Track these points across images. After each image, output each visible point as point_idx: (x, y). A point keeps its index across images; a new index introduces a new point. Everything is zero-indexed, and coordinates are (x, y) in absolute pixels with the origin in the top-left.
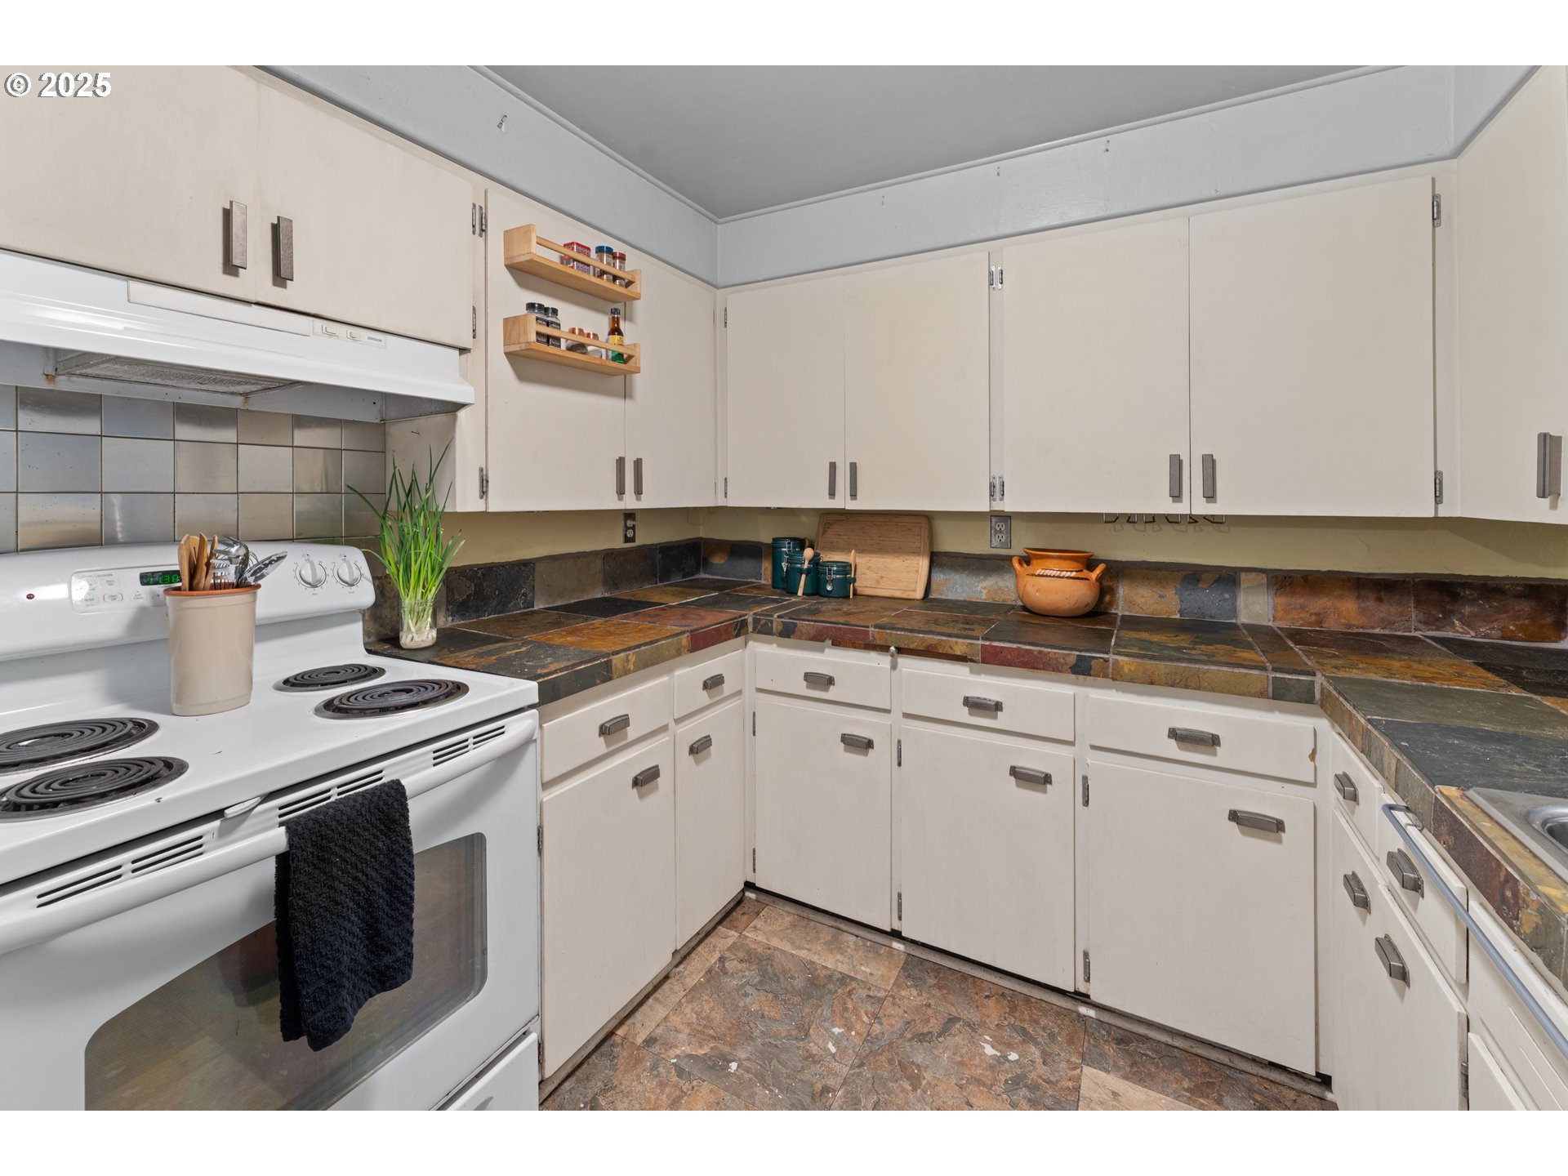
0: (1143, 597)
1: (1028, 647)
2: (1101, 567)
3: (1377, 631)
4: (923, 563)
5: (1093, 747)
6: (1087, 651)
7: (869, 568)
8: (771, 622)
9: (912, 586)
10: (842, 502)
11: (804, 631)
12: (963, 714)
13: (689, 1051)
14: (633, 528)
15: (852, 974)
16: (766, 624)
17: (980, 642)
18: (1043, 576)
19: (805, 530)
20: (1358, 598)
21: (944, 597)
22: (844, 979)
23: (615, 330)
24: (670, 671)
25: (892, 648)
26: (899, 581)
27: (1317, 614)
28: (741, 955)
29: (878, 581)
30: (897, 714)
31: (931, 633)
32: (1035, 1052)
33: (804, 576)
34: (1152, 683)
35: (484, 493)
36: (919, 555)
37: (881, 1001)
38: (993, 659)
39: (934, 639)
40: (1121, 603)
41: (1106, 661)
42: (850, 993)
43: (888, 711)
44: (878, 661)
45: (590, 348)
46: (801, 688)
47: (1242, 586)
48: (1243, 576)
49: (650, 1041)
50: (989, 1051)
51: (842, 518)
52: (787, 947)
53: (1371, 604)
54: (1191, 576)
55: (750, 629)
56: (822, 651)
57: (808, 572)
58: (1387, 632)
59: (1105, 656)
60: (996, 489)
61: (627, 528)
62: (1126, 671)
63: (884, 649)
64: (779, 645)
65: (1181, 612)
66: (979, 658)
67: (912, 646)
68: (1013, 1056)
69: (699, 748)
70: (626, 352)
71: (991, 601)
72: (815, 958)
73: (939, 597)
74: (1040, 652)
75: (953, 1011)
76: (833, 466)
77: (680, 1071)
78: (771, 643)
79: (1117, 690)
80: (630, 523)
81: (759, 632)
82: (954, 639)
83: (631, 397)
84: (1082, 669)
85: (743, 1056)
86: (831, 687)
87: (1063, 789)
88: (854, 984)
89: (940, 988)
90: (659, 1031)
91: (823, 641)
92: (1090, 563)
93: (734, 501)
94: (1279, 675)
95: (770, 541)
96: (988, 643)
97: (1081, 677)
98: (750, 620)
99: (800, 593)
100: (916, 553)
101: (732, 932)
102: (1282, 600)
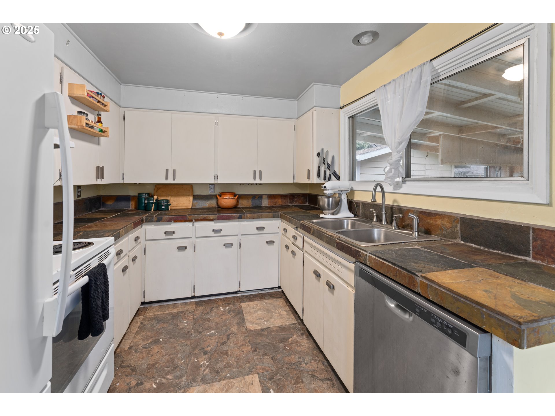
0: (244, 202)
1: (228, 215)
2: (237, 196)
3: (284, 205)
4: (191, 198)
5: (242, 235)
6: (241, 213)
7: (174, 201)
8: (153, 218)
9: (188, 205)
10: (170, 181)
11: (165, 219)
14: (80, 192)
15: (183, 310)
16: (151, 219)
17: (217, 215)
18: (225, 199)
19: (150, 190)
20: (281, 199)
21: (196, 207)
22: (181, 312)
23: (99, 121)
24: (128, 235)
25: (194, 220)
26: (184, 204)
27: (275, 203)
28: (147, 320)
29: (177, 205)
30: (194, 238)
31: (205, 214)
32: (231, 305)
33: (154, 205)
34: (253, 218)
36: (190, 196)
37: (194, 312)
38: (220, 219)
39: (205, 216)
40: (240, 204)
41: (245, 215)
42: (185, 314)
43: (191, 238)
44: (189, 224)
45: (95, 128)
47: (263, 198)
48: (263, 196)
49: (130, 348)
50: (222, 309)
51: (163, 186)
52: (161, 313)
53: (283, 200)
54: (254, 197)
55: (144, 221)
56: (170, 224)
57: (155, 203)
58: (285, 205)
59: (245, 214)
60: (216, 177)
61: (79, 192)
62: (249, 217)
63: (191, 221)
64: (155, 225)
65: (252, 205)
66: (217, 219)
67: (199, 219)
68: (227, 308)
69: (134, 259)
70: (104, 129)
71: (209, 207)
72: (171, 312)
73: (195, 207)
74: (231, 215)
75: (212, 307)
76: (167, 171)
78: (151, 225)
79: (246, 221)
80: (79, 190)
81: (148, 222)
82: (211, 215)
83: (100, 145)
84: (240, 218)
85: (162, 337)
86: (174, 234)
87: (236, 246)
88: (185, 312)
90: (131, 344)
91: (171, 221)
92: (235, 195)
93: (126, 181)
94: (274, 213)
96: (219, 215)
97: (239, 220)
98: (144, 218)
99: (152, 210)
100: (189, 195)
101: (141, 317)
102: (270, 200)
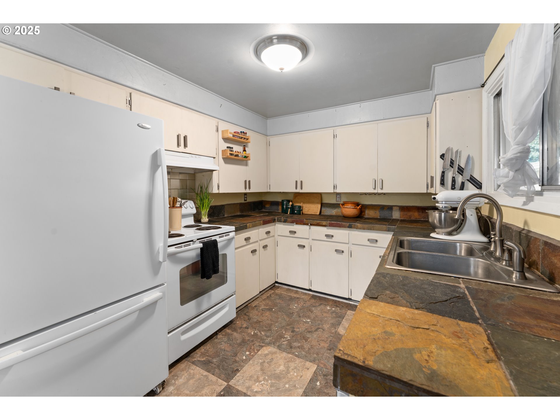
0: (371, 213)
1: (339, 223)
2: (361, 206)
3: (422, 219)
4: (319, 206)
5: (353, 244)
6: (351, 223)
7: (306, 207)
8: (281, 219)
9: (317, 211)
10: (299, 190)
11: (289, 221)
12: (325, 238)
13: (264, 307)
14: (246, 197)
16: (280, 220)
17: (329, 222)
18: (347, 208)
19: (290, 198)
20: (418, 212)
23: (245, 150)
24: (258, 229)
25: (309, 224)
26: (313, 210)
27: (410, 216)
28: (275, 294)
29: (308, 210)
30: (310, 239)
31: (318, 220)
33: (289, 209)
34: (364, 229)
35: (218, 189)
36: (318, 204)
38: (332, 226)
39: (319, 221)
40: (366, 214)
41: (356, 225)
43: (308, 239)
44: (306, 227)
45: (240, 155)
46: (288, 234)
47: (394, 209)
48: (393, 207)
49: (256, 306)
51: (299, 194)
52: (285, 293)
53: (421, 213)
54: (382, 208)
55: (276, 221)
56: (293, 225)
58: (424, 220)
60: (335, 187)
62: (359, 227)
63: (307, 224)
64: (283, 225)
65: (379, 216)
66: (328, 225)
67: (314, 223)
69: (265, 247)
70: (247, 155)
71: (336, 215)
72: (292, 295)
73: (323, 214)
74: (342, 223)
76: (297, 182)
77: (262, 310)
78: (281, 224)
79: (357, 231)
81: (278, 222)
82: (323, 222)
83: (248, 166)
84: (350, 227)
85: (275, 308)
86: (296, 234)
87: (346, 253)
88: (300, 299)
89: (319, 300)
90: (257, 305)
91: (294, 223)
92: (358, 205)
93: (271, 191)
95: (281, 201)
96: (331, 222)
97: (350, 229)
98: (276, 219)
99: (289, 213)
101: (273, 291)
102: (403, 213)
